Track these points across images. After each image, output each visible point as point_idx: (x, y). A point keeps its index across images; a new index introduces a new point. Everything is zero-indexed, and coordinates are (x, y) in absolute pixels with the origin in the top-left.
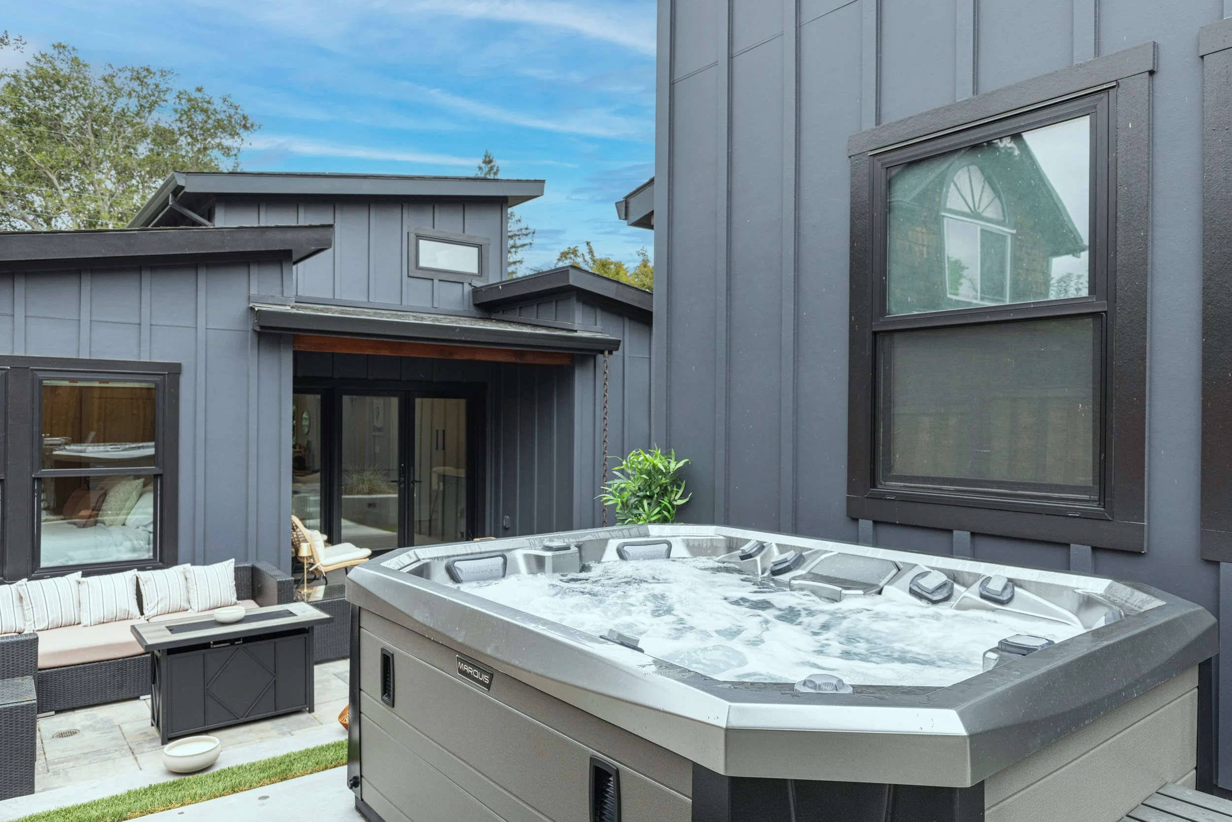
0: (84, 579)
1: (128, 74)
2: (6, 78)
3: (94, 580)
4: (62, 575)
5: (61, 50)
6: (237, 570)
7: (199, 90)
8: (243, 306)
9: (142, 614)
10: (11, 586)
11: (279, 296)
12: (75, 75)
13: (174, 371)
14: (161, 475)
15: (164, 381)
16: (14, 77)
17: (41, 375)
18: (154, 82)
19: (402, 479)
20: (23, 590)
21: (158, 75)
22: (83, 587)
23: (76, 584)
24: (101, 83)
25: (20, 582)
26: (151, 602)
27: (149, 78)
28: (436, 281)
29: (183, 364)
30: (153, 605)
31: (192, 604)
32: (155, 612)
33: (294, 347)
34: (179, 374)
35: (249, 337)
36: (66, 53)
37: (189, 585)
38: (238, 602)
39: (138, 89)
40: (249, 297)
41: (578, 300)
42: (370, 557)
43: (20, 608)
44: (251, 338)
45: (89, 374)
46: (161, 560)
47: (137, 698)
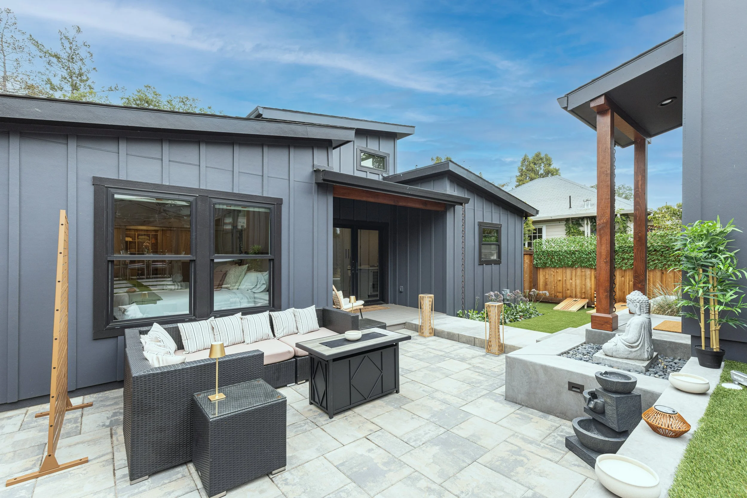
0: (244, 317)
1: (178, 100)
2: (124, 99)
3: (249, 317)
4: (232, 315)
5: (148, 88)
6: (317, 311)
7: (210, 108)
8: (310, 170)
9: (274, 335)
10: (207, 321)
11: (326, 166)
12: (155, 100)
13: (279, 202)
14: (273, 260)
15: (275, 207)
16: (128, 99)
17: (214, 201)
18: (190, 103)
19: (353, 268)
20: (214, 323)
21: (191, 100)
22: (244, 321)
23: (240, 319)
24: (166, 103)
25: (211, 319)
26: (279, 330)
27: (187, 101)
28: (368, 173)
29: (283, 200)
30: (281, 331)
31: (299, 330)
32: (282, 335)
33: (334, 194)
34: (281, 204)
35: (313, 187)
36: (150, 90)
37: (297, 319)
38: (320, 328)
39: (183, 106)
40: (313, 165)
41: (448, 179)
42: (364, 305)
43: (212, 335)
44: (314, 186)
45: (238, 202)
46: (273, 306)
47: (286, 386)
